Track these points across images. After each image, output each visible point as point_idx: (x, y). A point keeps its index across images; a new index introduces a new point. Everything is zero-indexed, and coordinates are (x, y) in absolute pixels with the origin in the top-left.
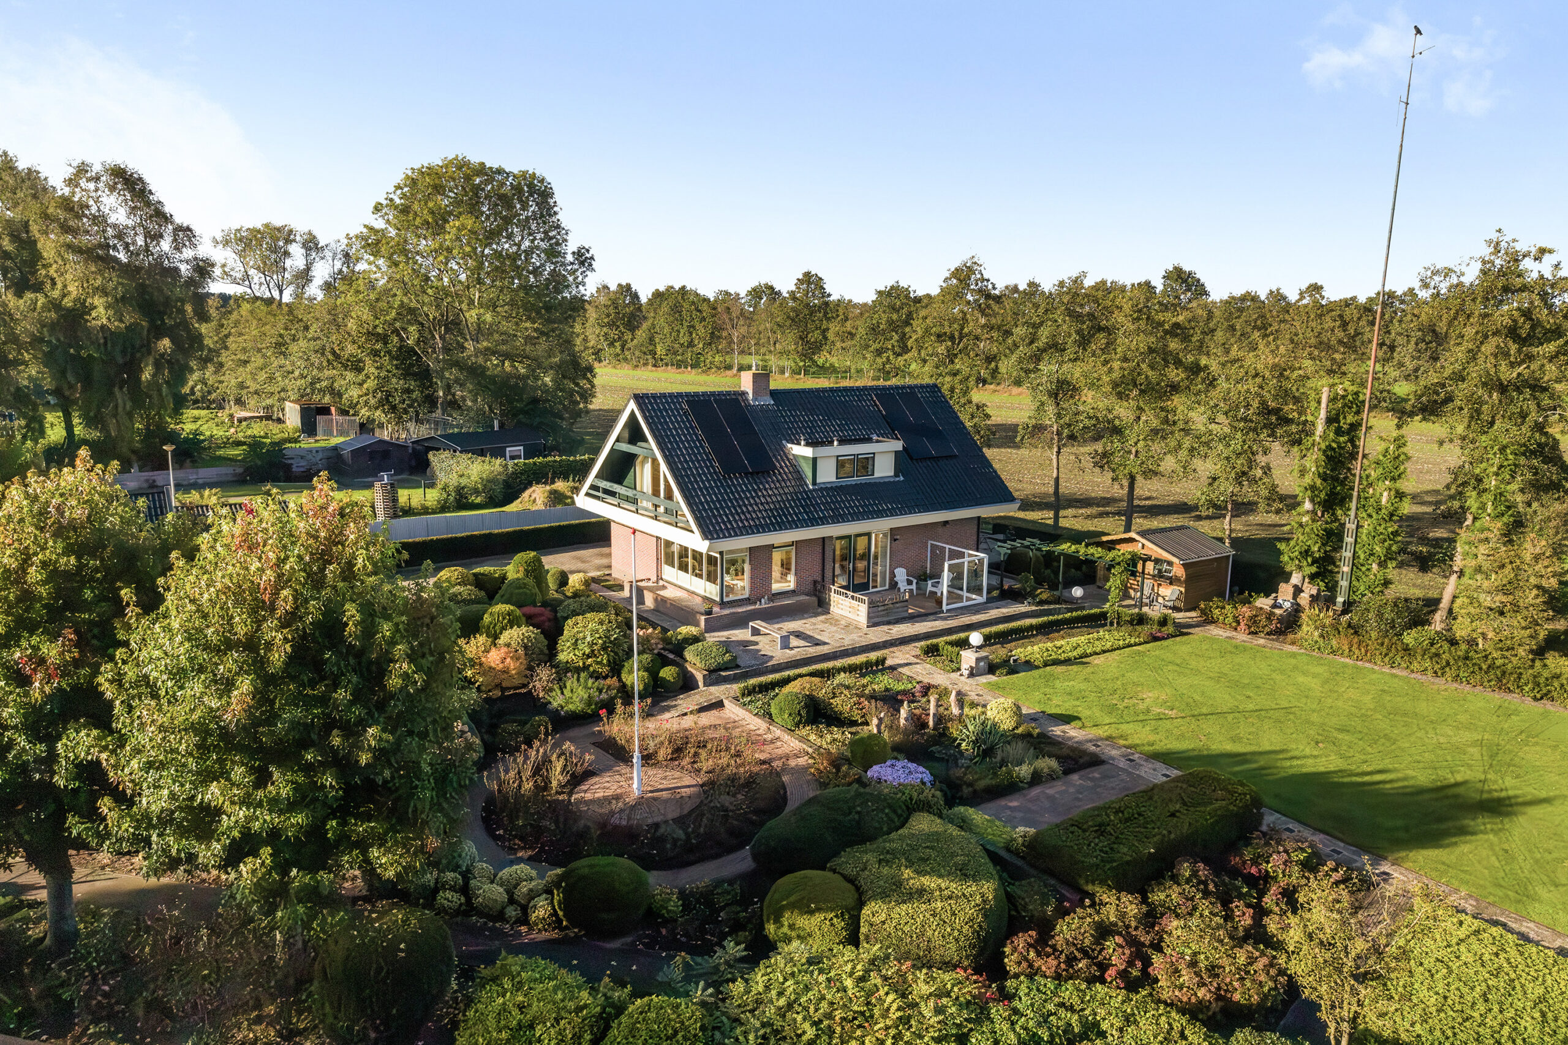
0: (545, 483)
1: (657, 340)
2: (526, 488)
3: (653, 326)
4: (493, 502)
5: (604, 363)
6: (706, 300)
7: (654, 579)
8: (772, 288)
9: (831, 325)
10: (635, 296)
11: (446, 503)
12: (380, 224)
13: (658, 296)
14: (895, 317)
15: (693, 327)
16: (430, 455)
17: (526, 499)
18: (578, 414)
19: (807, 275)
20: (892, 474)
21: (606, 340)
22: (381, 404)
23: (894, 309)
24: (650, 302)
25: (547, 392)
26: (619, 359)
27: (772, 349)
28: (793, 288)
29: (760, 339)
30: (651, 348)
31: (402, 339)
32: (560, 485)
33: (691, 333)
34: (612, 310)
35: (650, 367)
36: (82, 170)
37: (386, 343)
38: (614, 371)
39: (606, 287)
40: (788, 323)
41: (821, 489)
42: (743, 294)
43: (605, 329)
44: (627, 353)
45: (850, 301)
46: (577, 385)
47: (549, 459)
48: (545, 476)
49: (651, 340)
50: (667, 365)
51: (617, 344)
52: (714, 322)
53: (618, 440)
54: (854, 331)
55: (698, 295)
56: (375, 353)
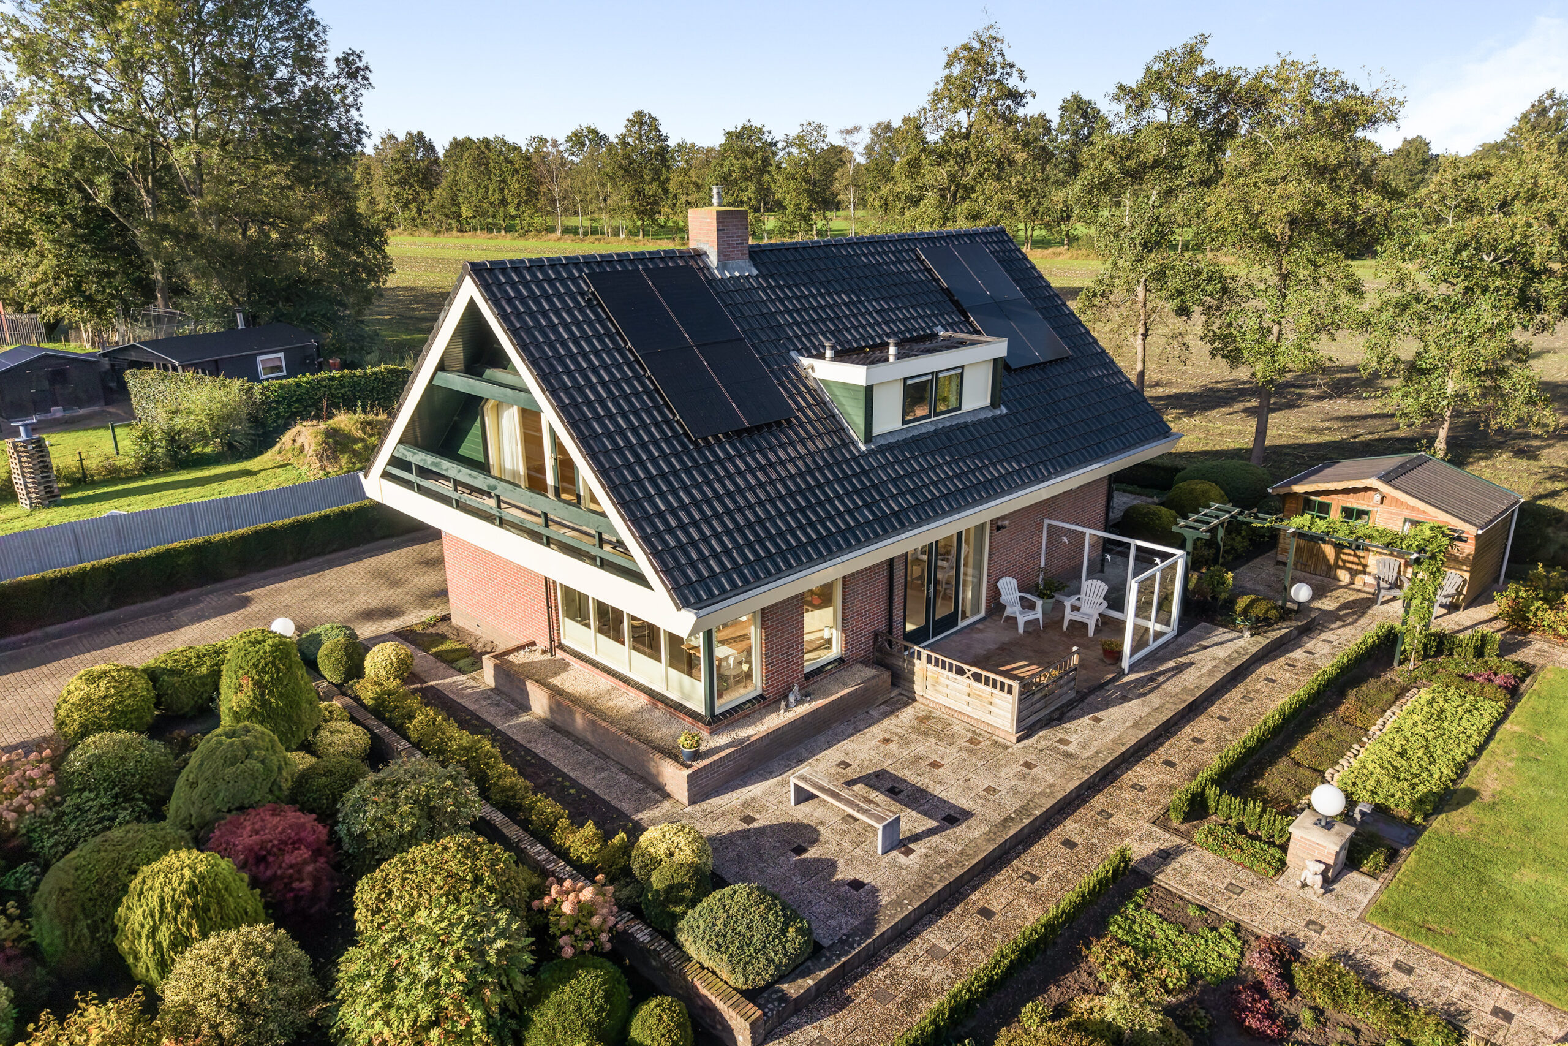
0: (318, 417)
1: (461, 200)
2: (286, 427)
3: (455, 182)
4: (234, 451)
5: (399, 230)
6: (516, 149)
7: (543, 643)
8: (595, 132)
9: (671, 176)
10: (430, 148)
11: (150, 459)
13: (459, 147)
14: (749, 162)
15: (504, 181)
16: (128, 375)
17: (288, 446)
18: (368, 298)
19: (639, 114)
20: (989, 402)
21: (397, 202)
22: (68, 295)
23: (747, 153)
24: (449, 153)
25: (316, 267)
26: (418, 223)
27: (602, 205)
28: (624, 131)
29: (586, 194)
30: (454, 209)
31: (88, 198)
32: (344, 420)
33: (502, 190)
34: (402, 165)
35: (454, 232)
37: (62, 204)
38: (410, 238)
39: (392, 137)
40: (620, 173)
41: (882, 449)
42: (561, 140)
43: (396, 188)
44: (425, 217)
45: (693, 145)
46: (360, 254)
47: (323, 375)
48: (316, 404)
49: (454, 200)
50: (475, 229)
51: (412, 206)
52: (530, 175)
53: (441, 367)
54: (700, 181)
55: (505, 143)
56: (49, 219)
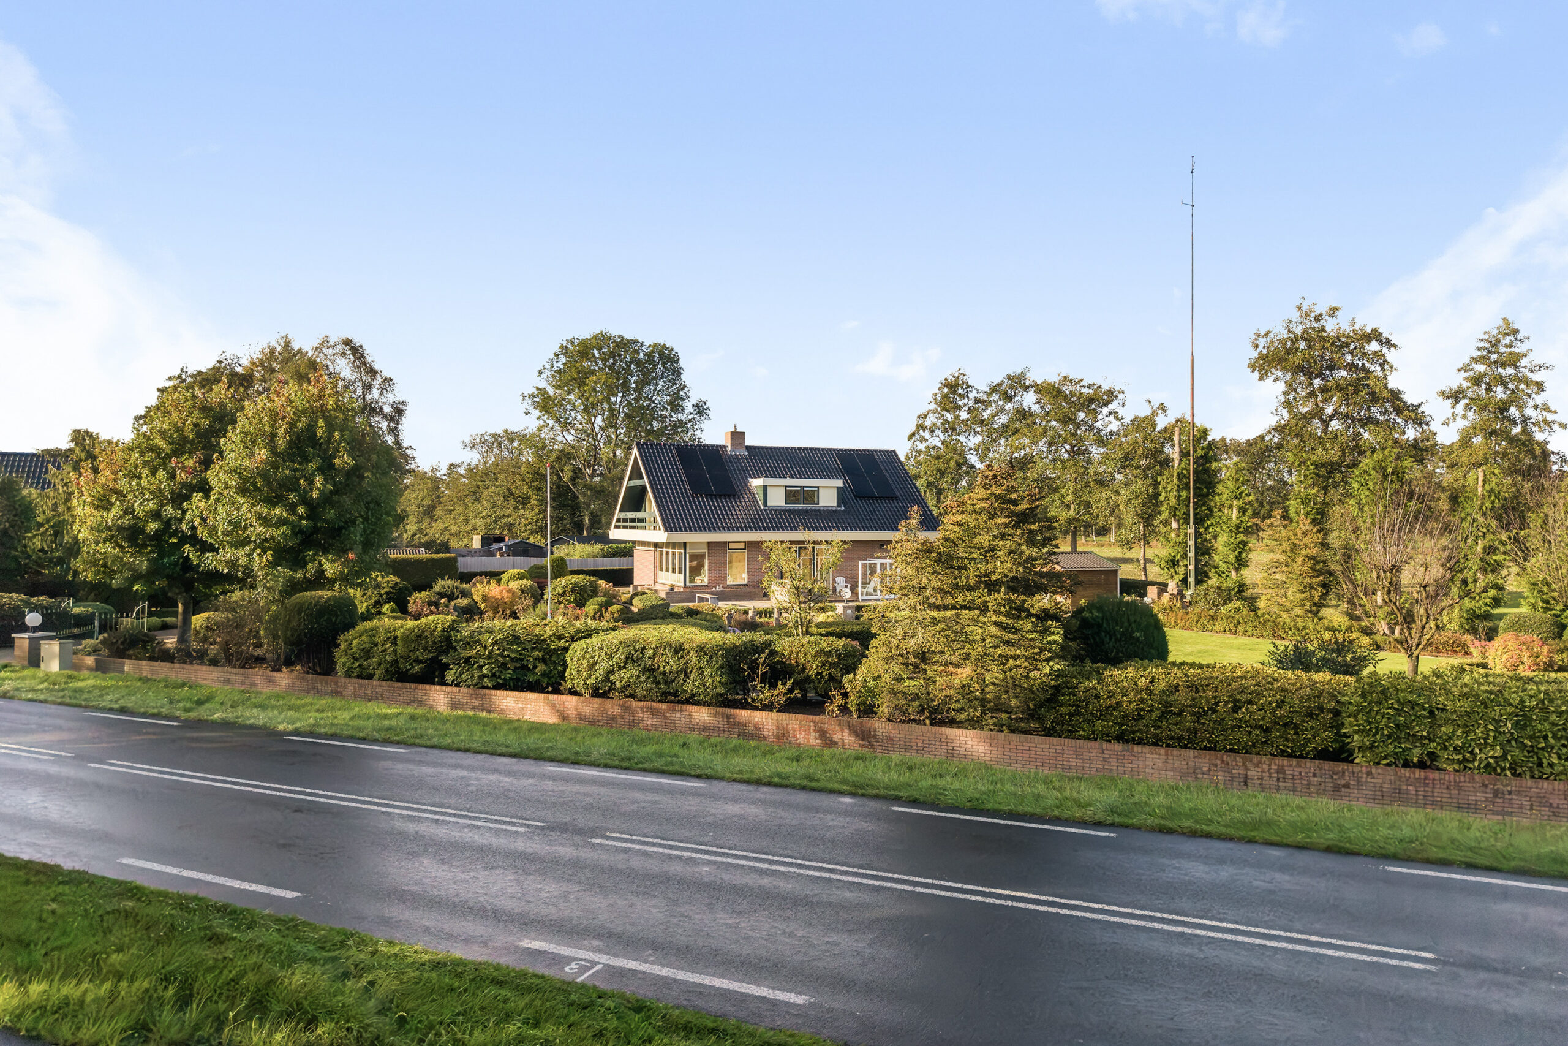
7: (652, 583)
12: (543, 385)
20: (835, 504)
36: (324, 342)
41: (771, 510)
53: (630, 479)
